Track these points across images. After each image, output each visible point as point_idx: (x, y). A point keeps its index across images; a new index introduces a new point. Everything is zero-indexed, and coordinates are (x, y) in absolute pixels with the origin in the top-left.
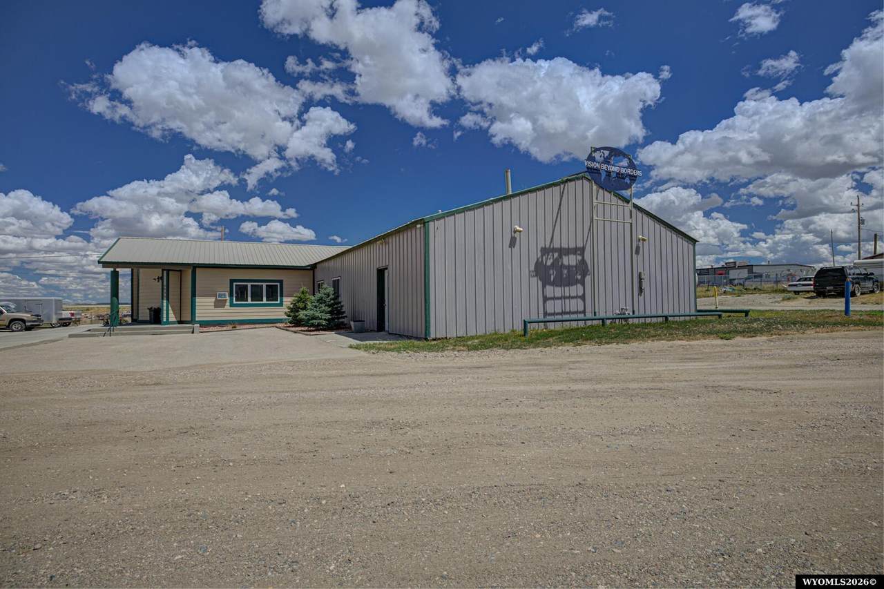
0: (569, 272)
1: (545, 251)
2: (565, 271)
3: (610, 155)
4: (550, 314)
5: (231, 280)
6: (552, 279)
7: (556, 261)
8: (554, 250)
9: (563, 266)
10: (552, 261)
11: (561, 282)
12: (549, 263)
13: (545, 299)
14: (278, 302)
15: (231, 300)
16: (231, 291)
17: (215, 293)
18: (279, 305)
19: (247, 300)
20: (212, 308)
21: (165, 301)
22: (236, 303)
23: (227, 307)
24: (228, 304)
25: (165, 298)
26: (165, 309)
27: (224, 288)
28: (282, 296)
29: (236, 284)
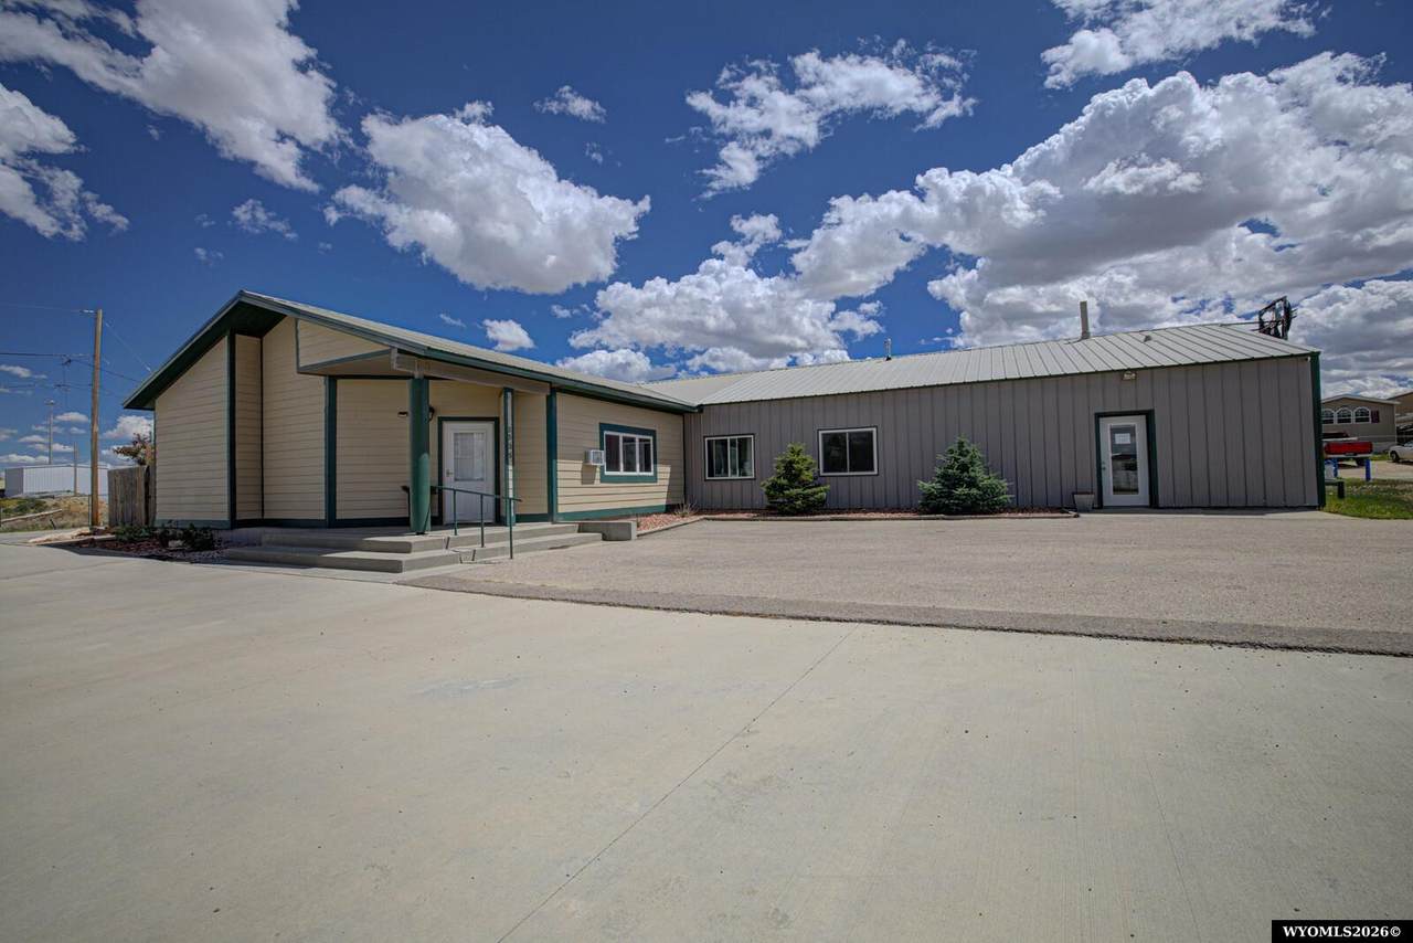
5: (600, 424)
14: (651, 474)
15: (602, 468)
16: (602, 449)
17: (582, 452)
18: (654, 479)
19: (618, 470)
20: (578, 483)
21: (510, 468)
22: (607, 473)
23: (597, 483)
24: (598, 475)
25: (510, 460)
26: (511, 486)
27: (591, 441)
28: (655, 463)
29: (606, 433)
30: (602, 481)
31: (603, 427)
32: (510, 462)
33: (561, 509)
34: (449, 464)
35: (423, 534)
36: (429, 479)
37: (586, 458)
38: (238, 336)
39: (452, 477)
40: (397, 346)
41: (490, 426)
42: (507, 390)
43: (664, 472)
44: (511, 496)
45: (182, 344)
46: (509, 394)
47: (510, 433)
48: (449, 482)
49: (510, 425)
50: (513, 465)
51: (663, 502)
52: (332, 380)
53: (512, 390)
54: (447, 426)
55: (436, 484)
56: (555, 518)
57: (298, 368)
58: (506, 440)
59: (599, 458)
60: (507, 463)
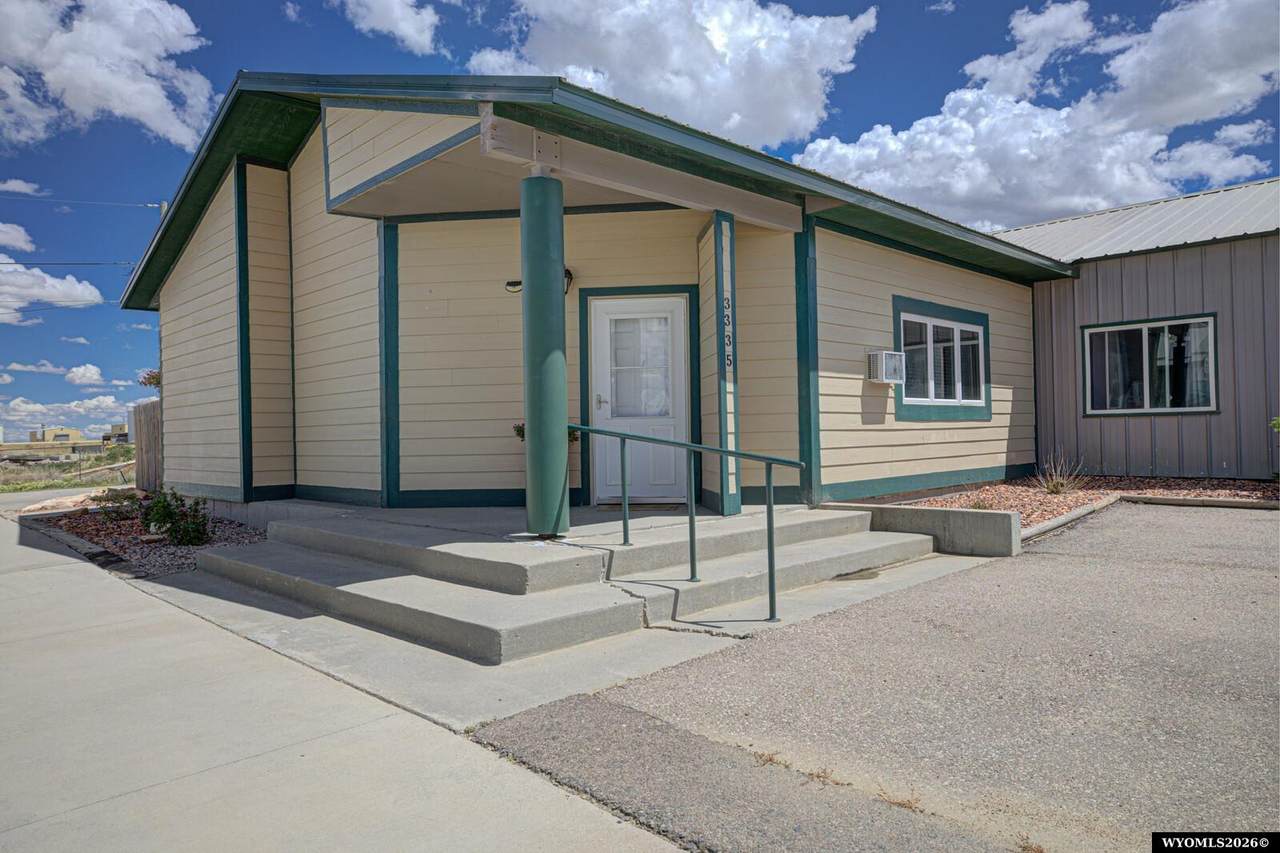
5: (895, 298)
14: (981, 403)
15: (898, 387)
16: (897, 348)
17: (861, 355)
18: (986, 414)
19: (925, 395)
20: (856, 421)
21: (730, 387)
22: (907, 401)
23: (890, 420)
24: (891, 406)
25: (729, 369)
26: (731, 427)
27: (879, 334)
28: (988, 381)
29: (904, 316)
30: (898, 418)
31: (901, 304)
32: (729, 375)
33: (827, 477)
34: (601, 383)
35: (553, 537)
36: (564, 414)
37: (870, 367)
38: (249, 167)
39: (607, 409)
40: (491, 96)
41: (679, 304)
42: (720, 216)
43: (1002, 398)
44: (731, 447)
45: (176, 189)
46: (726, 226)
47: (728, 312)
48: (600, 418)
49: (727, 294)
50: (735, 382)
51: (1001, 461)
52: (390, 228)
53: (730, 218)
54: (597, 305)
55: (577, 423)
56: (815, 497)
57: (329, 202)
58: (721, 326)
59: (892, 368)
60: (722, 376)
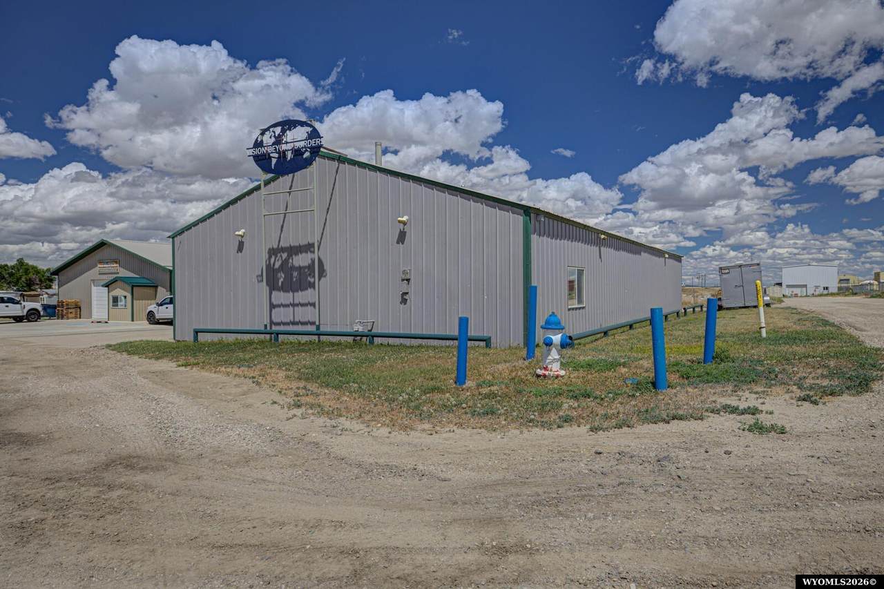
0: (300, 274)
1: (273, 252)
2: (295, 274)
3: (283, 131)
4: (278, 324)
6: (280, 284)
7: (285, 262)
8: (283, 250)
9: (293, 268)
10: (280, 262)
11: (290, 287)
12: (277, 265)
13: (272, 306)
